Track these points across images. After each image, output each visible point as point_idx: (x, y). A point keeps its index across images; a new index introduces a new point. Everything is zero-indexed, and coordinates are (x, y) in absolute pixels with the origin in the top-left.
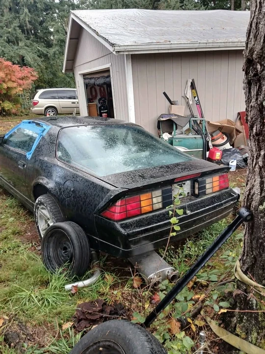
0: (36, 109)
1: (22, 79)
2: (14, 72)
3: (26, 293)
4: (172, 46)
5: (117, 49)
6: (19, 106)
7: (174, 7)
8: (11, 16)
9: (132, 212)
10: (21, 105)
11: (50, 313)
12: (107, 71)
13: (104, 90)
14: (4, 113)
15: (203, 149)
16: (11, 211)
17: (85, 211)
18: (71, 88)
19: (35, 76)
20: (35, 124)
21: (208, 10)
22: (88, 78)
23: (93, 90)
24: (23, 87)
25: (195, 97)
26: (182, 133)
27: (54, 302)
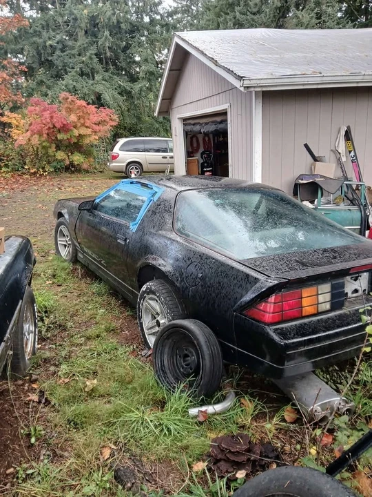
0: (114, 164)
1: (98, 124)
2: (89, 114)
3: (135, 415)
4: (324, 79)
5: (246, 83)
6: (92, 159)
7: (308, 24)
8: (87, 40)
9: (290, 313)
10: (94, 158)
11: (172, 446)
12: (224, 113)
13: (209, 139)
14: (73, 169)
15: (361, 226)
16: (100, 299)
17: (219, 306)
18: (159, 136)
19: (115, 120)
20: (140, 185)
21: (357, 28)
22: (190, 124)
23: (194, 140)
24: (99, 134)
25: (350, 152)
26: (329, 203)
27: (176, 430)
